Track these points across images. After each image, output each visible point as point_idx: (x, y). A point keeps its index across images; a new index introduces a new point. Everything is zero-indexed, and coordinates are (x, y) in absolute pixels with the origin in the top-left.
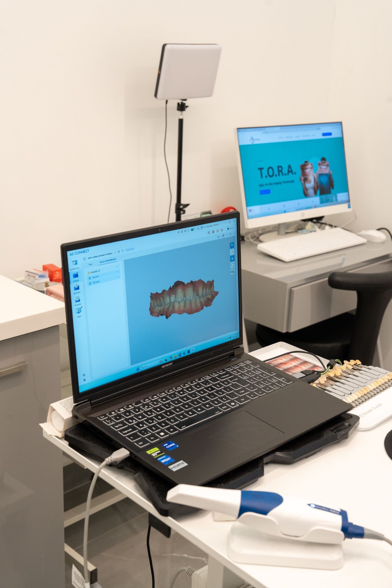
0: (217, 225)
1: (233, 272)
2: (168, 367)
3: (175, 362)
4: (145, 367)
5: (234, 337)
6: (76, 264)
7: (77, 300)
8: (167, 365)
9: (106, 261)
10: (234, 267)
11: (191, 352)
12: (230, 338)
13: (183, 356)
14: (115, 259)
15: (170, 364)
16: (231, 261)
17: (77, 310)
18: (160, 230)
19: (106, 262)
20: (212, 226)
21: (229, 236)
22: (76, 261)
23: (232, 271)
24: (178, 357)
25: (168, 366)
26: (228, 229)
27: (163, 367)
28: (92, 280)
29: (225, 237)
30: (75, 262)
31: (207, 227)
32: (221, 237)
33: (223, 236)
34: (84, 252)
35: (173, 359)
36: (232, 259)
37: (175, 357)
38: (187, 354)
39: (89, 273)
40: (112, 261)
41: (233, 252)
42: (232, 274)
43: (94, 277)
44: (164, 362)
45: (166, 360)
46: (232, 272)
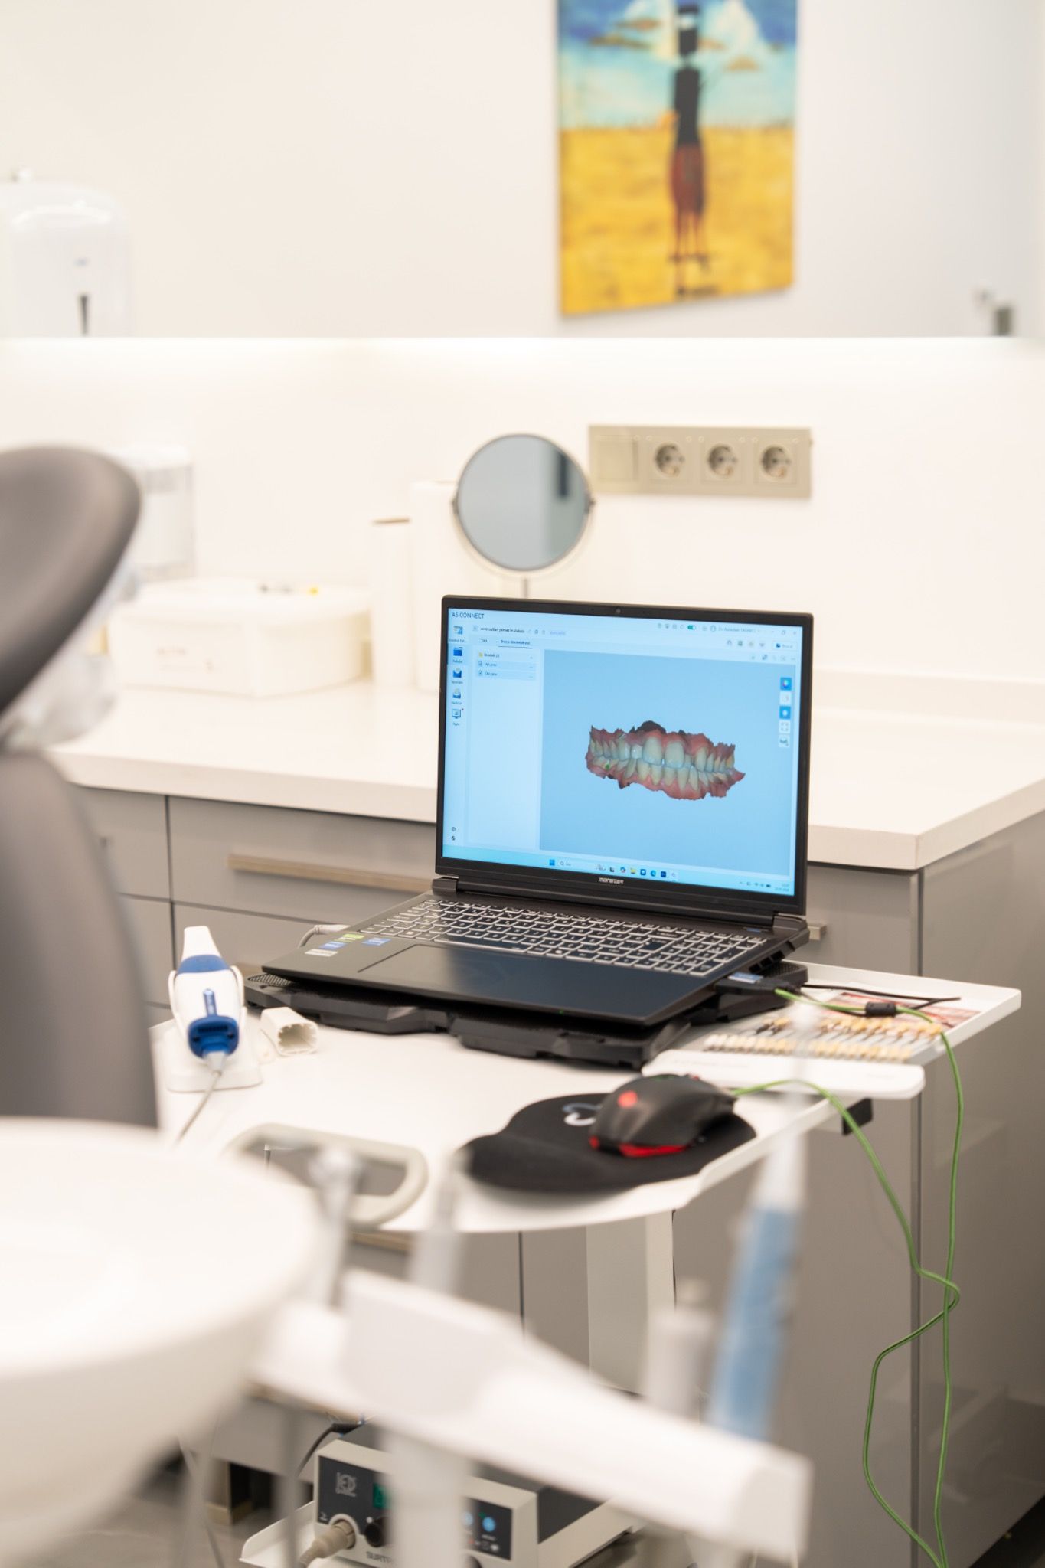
0: (750, 631)
1: (785, 742)
2: (611, 884)
3: (628, 881)
4: (567, 864)
5: (776, 889)
6: (461, 632)
7: (457, 695)
8: (611, 881)
9: (512, 642)
10: (789, 732)
11: (669, 878)
12: (768, 886)
13: (648, 877)
14: (528, 643)
15: (618, 882)
16: (782, 716)
17: (454, 712)
18: (618, 611)
19: (510, 644)
20: (737, 630)
21: (779, 662)
22: (461, 628)
23: (784, 739)
24: (638, 876)
25: (613, 884)
26: (778, 646)
27: (602, 880)
28: (484, 669)
29: (769, 661)
30: (458, 630)
31: (726, 629)
32: (759, 660)
33: (764, 658)
34: (475, 616)
35: (628, 874)
36: (785, 713)
37: (633, 873)
38: (658, 878)
39: (481, 655)
40: (522, 645)
41: (787, 698)
42: (784, 745)
43: (487, 664)
44: (608, 872)
45: (612, 870)
46: (781, 741)
